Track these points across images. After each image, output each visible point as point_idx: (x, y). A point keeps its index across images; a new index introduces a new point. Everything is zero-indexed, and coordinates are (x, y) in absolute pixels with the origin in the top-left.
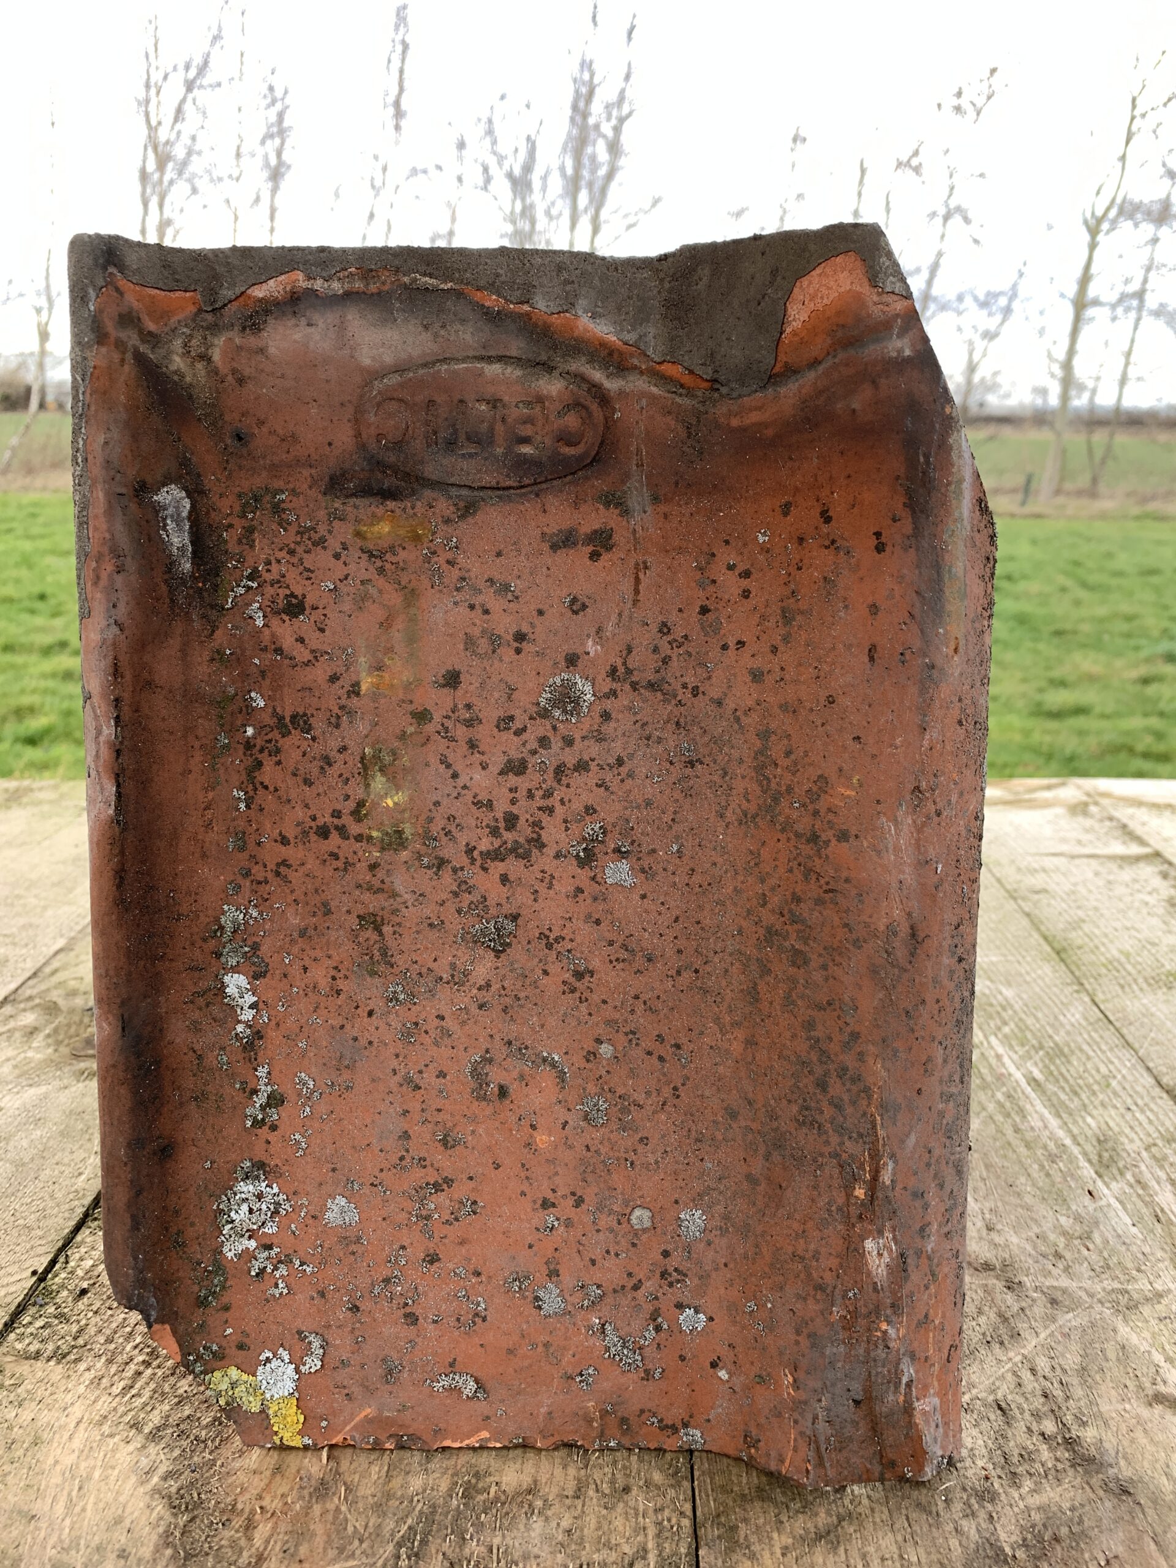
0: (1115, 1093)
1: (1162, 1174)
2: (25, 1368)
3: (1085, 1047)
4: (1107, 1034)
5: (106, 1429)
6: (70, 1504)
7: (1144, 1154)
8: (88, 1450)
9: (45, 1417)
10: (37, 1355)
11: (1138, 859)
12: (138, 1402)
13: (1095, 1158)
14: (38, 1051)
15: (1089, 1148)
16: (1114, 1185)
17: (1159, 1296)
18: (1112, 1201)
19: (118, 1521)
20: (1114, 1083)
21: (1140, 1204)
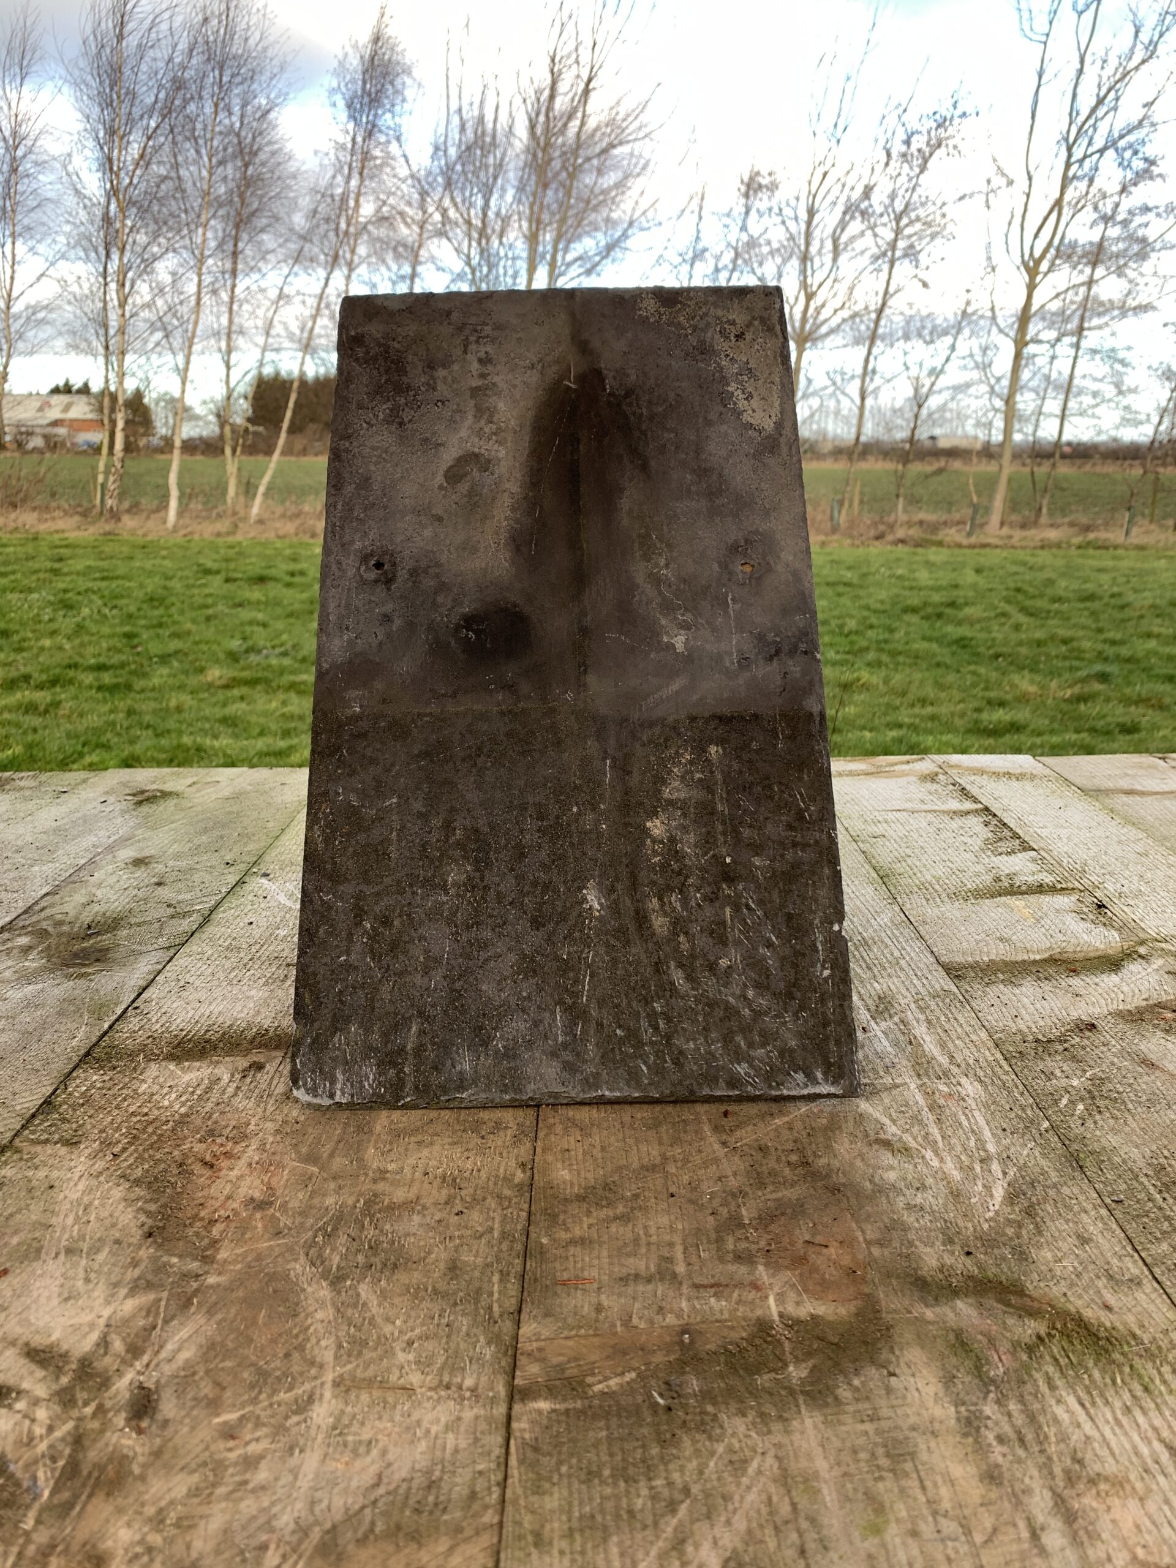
0: (901, 969)
1: (922, 1017)
2: (39, 1148)
3: (887, 940)
4: (906, 932)
5: (102, 1179)
6: (77, 1219)
7: (913, 1006)
8: (89, 1190)
9: (55, 1174)
10: (47, 1141)
11: (968, 813)
12: (126, 1164)
13: (873, 1008)
14: (33, 962)
15: (870, 1002)
16: (883, 1024)
17: (896, 1086)
18: (880, 1034)
19: (114, 1225)
20: (903, 962)
21: (899, 1034)
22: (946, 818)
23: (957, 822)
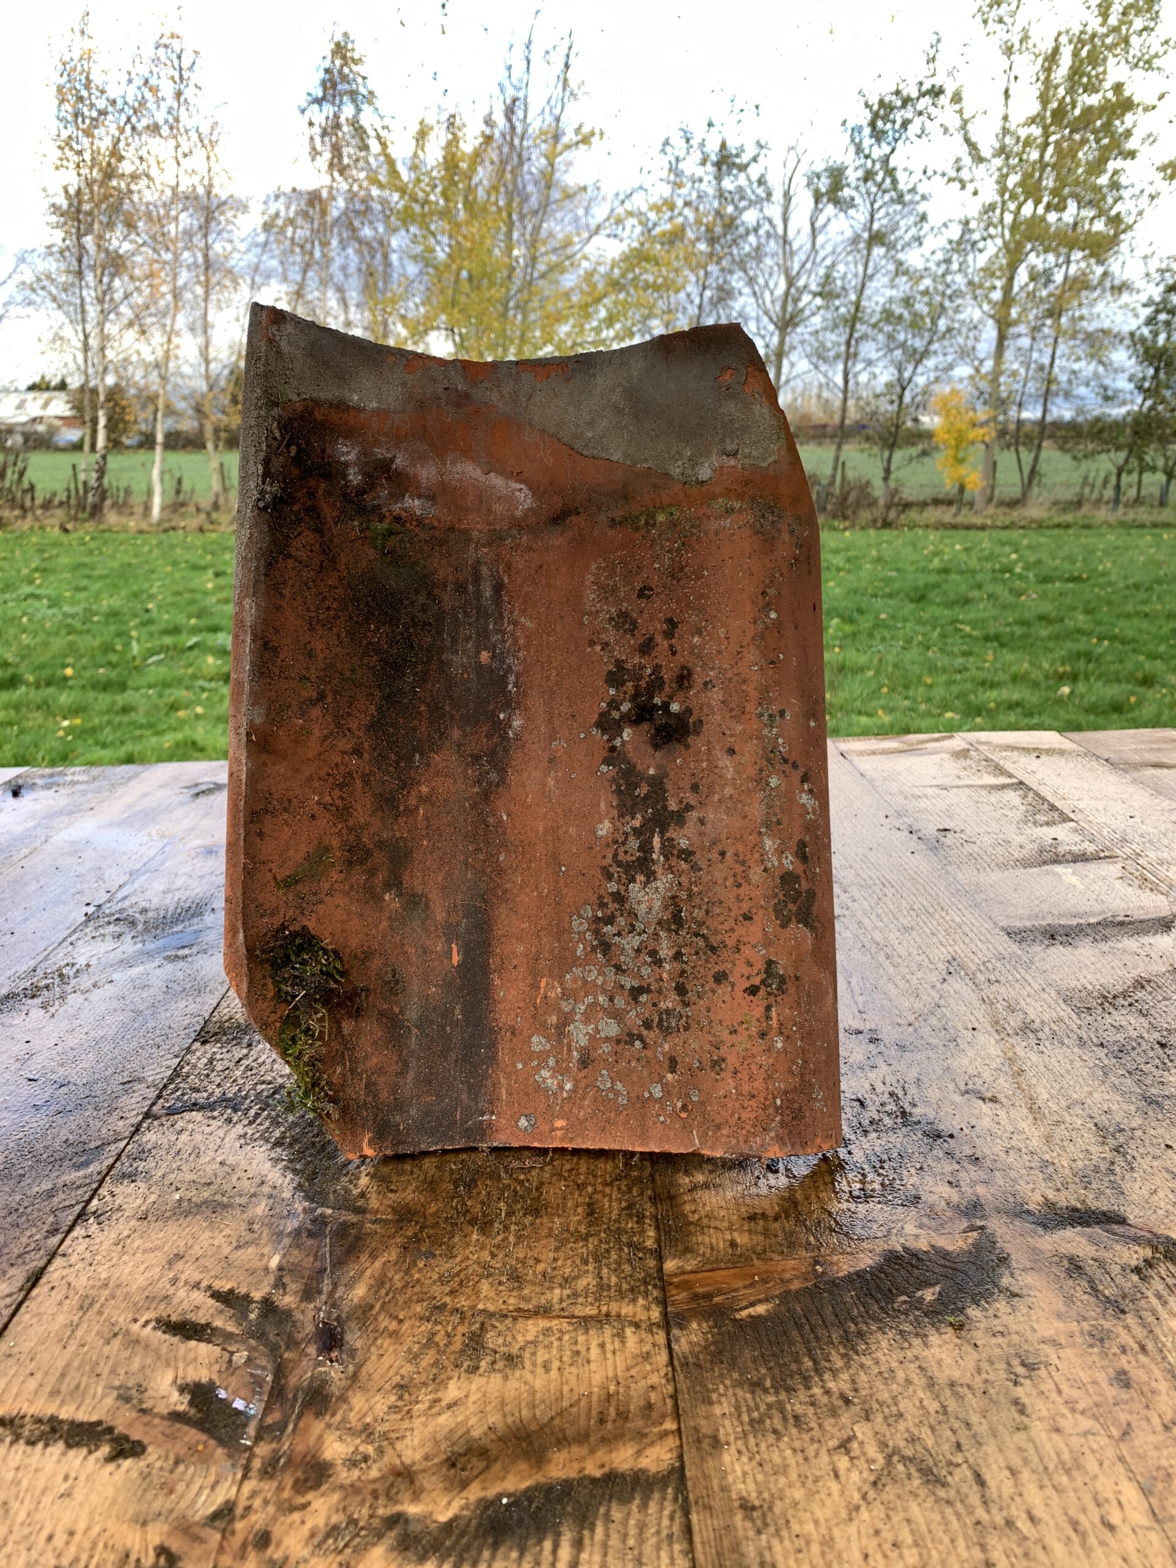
4: (963, 899)
5: (243, 1141)
11: (1003, 787)
12: (262, 1128)
14: (129, 947)
19: (264, 1182)
20: (964, 928)
22: (984, 792)
23: (995, 797)
